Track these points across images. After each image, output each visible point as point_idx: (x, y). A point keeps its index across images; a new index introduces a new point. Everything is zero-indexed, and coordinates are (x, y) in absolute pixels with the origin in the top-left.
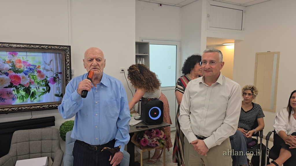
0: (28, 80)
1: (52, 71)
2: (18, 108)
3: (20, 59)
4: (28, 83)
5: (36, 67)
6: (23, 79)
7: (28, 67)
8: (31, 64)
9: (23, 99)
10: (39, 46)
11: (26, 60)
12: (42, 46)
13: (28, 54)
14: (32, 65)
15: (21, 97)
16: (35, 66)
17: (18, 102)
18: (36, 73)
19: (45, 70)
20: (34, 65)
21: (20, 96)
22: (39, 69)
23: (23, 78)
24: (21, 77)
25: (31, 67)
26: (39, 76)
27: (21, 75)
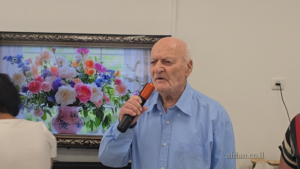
0: (101, 95)
1: (138, 81)
2: (84, 141)
3: (92, 60)
4: (100, 101)
5: (114, 75)
6: (95, 94)
7: (102, 74)
8: (107, 69)
9: (91, 126)
10: (120, 38)
11: (100, 61)
12: (125, 39)
13: (104, 51)
14: (108, 71)
15: (90, 123)
16: (112, 72)
17: (84, 131)
18: (113, 85)
19: (127, 80)
20: (110, 71)
21: (88, 122)
22: (118, 78)
23: (94, 92)
24: (91, 90)
25: (107, 74)
26: (117, 89)
27: (92, 86)
